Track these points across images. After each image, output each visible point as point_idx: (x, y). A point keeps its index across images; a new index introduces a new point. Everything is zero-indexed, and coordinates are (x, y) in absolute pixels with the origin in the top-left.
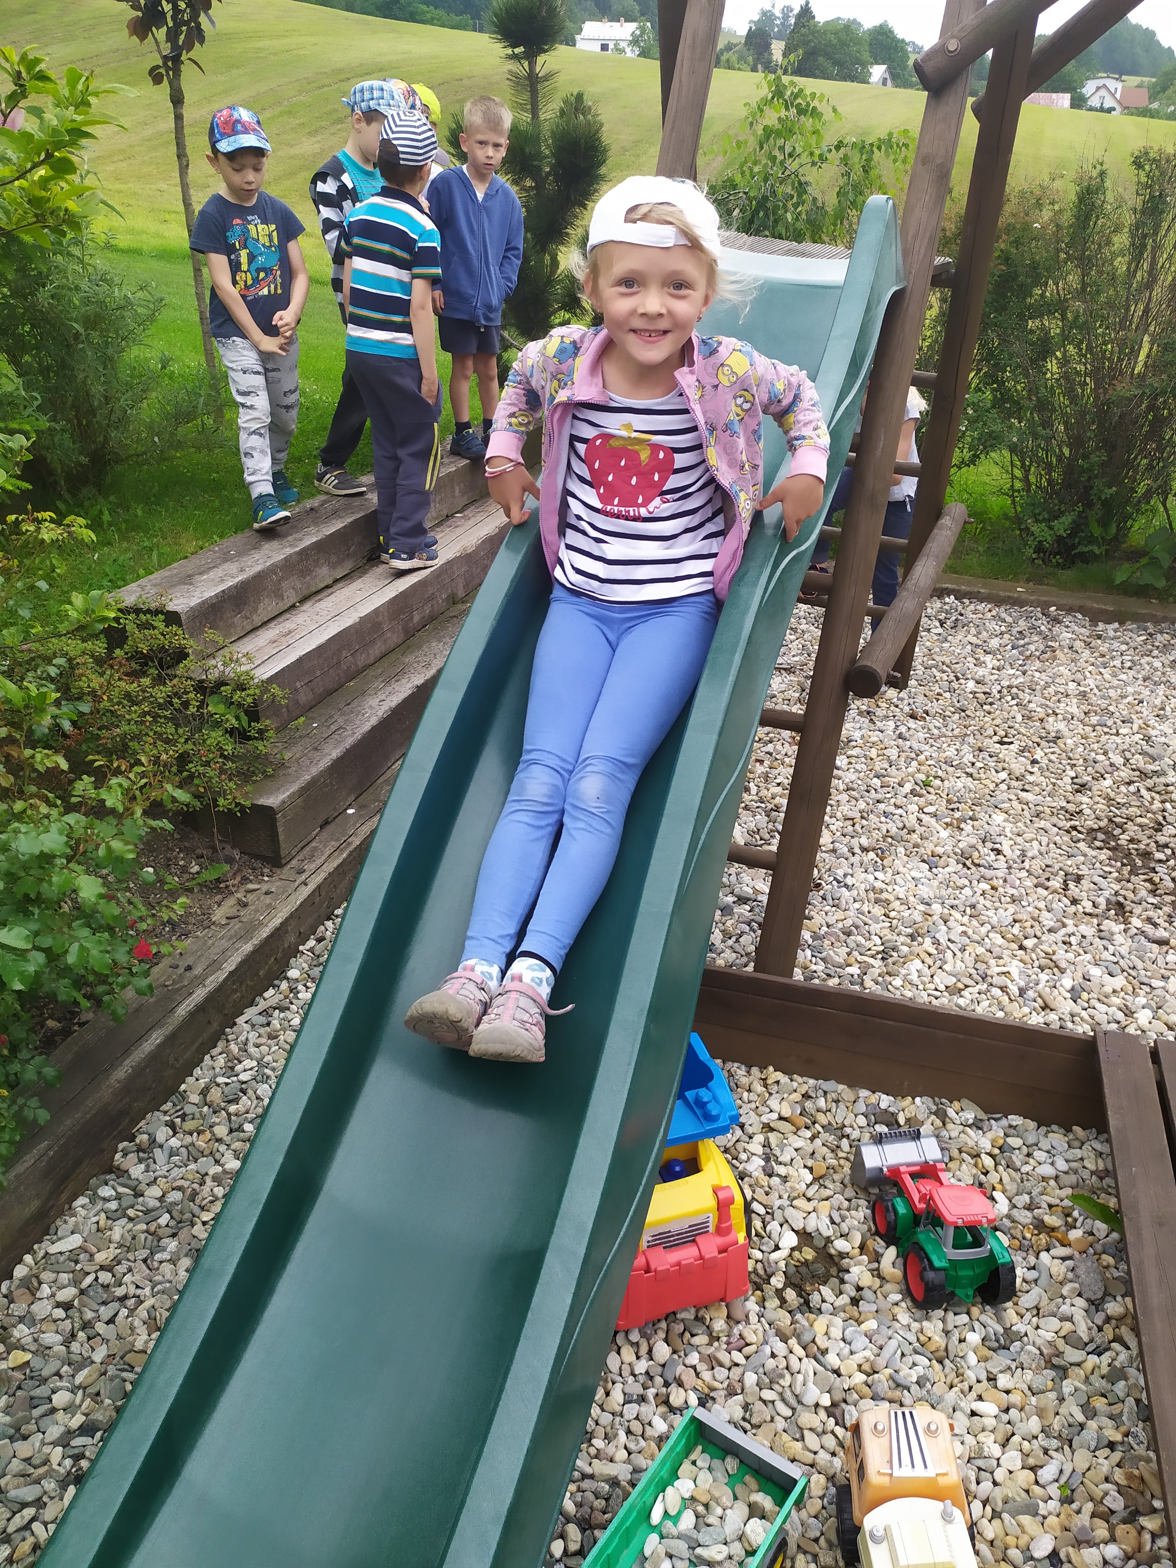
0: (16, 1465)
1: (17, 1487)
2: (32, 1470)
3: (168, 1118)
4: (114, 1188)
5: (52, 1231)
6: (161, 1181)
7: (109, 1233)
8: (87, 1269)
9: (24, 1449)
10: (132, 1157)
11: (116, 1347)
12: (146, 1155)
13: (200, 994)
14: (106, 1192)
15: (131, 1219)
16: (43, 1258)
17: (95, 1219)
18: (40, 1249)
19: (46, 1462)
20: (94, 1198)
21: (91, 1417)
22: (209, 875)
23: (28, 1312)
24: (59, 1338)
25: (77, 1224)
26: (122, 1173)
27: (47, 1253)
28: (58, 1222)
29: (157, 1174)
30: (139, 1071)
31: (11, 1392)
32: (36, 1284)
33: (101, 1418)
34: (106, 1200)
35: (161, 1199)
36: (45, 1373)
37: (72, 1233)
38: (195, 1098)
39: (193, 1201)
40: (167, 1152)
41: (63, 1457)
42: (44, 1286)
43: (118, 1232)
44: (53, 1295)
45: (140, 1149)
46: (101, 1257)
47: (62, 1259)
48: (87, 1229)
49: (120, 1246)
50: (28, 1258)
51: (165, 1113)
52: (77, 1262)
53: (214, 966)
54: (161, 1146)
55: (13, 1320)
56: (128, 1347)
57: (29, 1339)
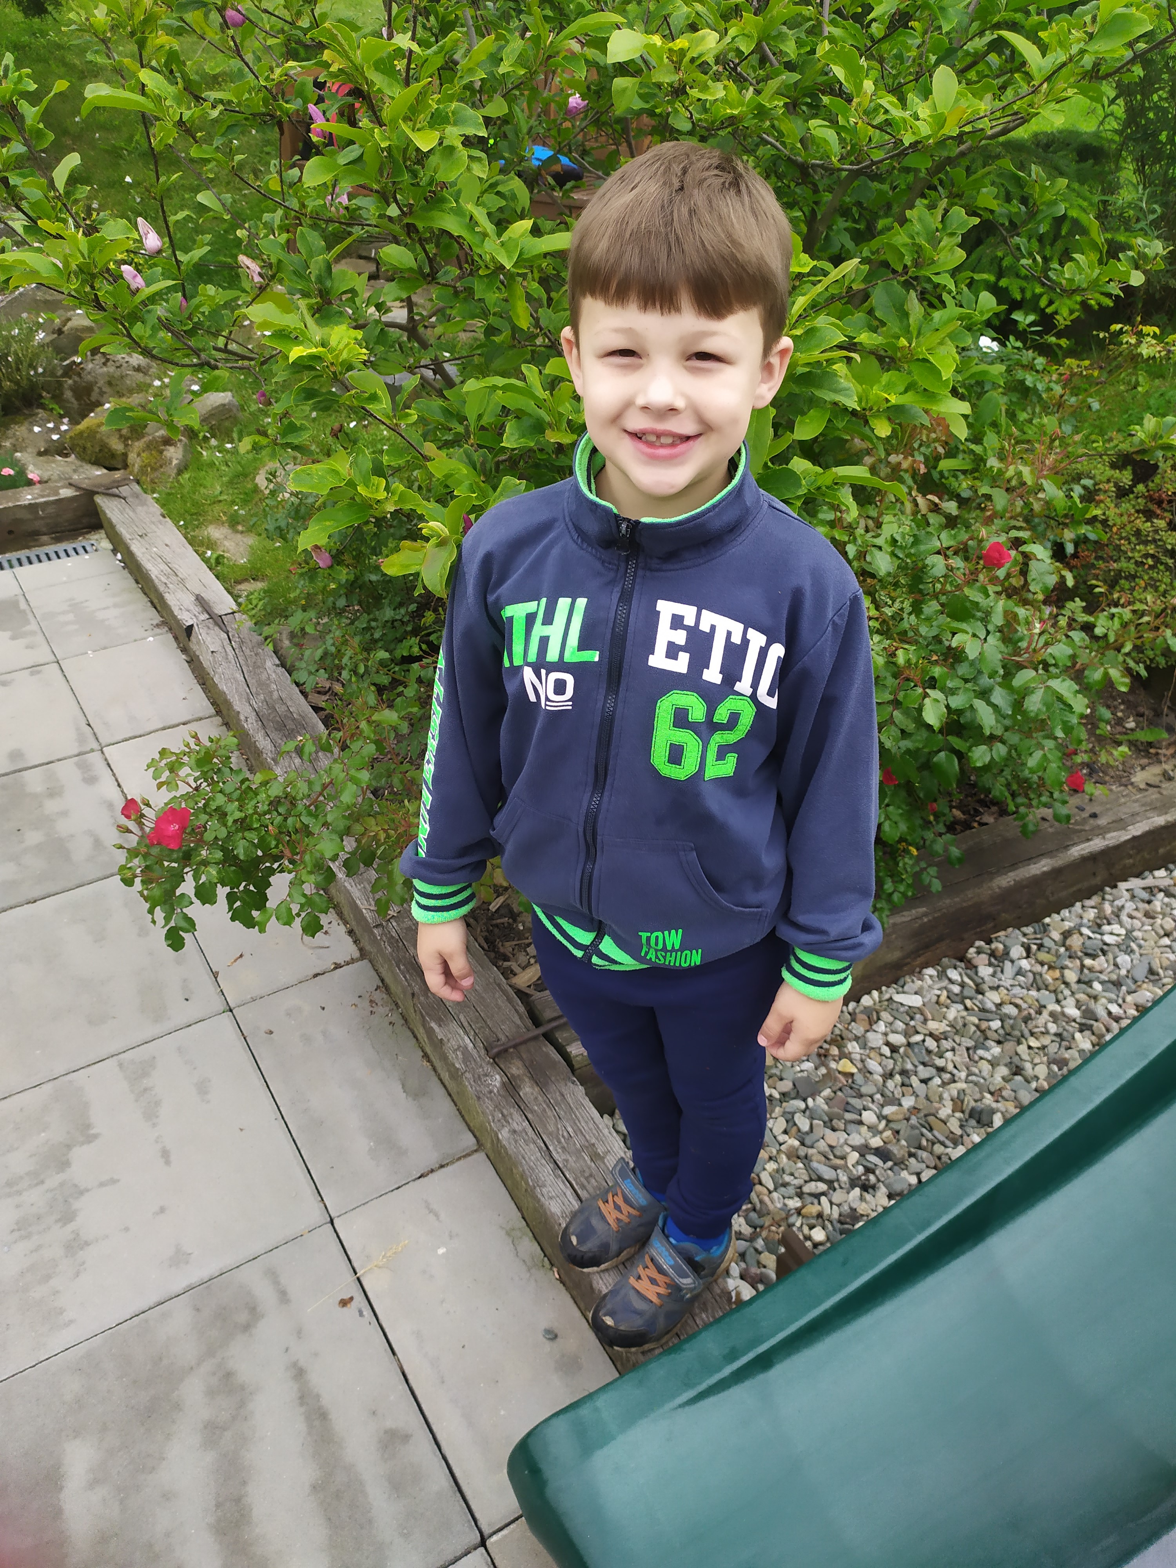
0: (822, 1145)
1: (819, 1162)
2: (832, 1157)
3: (1025, 940)
4: (961, 975)
5: (901, 982)
6: (1003, 991)
7: (945, 1010)
8: (919, 1029)
9: (832, 1138)
10: (984, 958)
11: (922, 1103)
12: (996, 962)
13: (1097, 844)
14: (953, 974)
15: (966, 1009)
16: (887, 1000)
17: (938, 992)
18: (889, 992)
19: (844, 1158)
20: (942, 975)
21: (889, 1146)
22: (1144, 736)
23: (864, 1036)
24: (879, 1070)
25: (921, 988)
26: (971, 966)
27: (891, 998)
28: (908, 978)
29: (1001, 983)
30: (1019, 887)
31: (834, 1089)
32: (875, 1018)
33: (896, 1152)
34: (951, 981)
35: (999, 1006)
36: (864, 1090)
37: (916, 993)
38: (1056, 935)
39: (1026, 1023)
40: (1015, 970)
41: (857, 1163)
42: (881, 1023)
43: (954, 1012)
44: (886, 1034)
45: (993, 954)
46: (933, 1025)
47: (902, 1009)
48: (928, 996)
49: (952, 1026)
50: (875, 994)
51: (1025, 935)
52: (912, 1019)
53: (1120, 824)
54: (1012, 962)
55: (850, 1036)
56: (933, 1111)
57: (858, 1057)
